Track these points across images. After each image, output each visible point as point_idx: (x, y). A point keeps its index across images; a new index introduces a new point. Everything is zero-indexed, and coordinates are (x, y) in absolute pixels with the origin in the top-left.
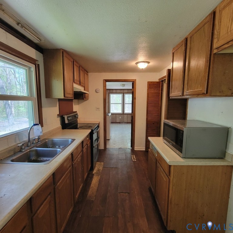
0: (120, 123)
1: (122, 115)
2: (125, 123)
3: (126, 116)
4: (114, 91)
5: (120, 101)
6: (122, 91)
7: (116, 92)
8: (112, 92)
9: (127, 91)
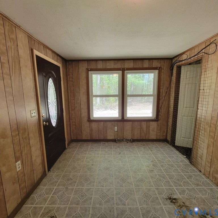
0: (114, 141)
1: (119, 123)
2: (127, 141)
3: (128, 126)
4: (100, 65)
5: (115, 89)
6: (119, 65)
7: (104, 67)
8: (95, 67)
9: (131, 65)
